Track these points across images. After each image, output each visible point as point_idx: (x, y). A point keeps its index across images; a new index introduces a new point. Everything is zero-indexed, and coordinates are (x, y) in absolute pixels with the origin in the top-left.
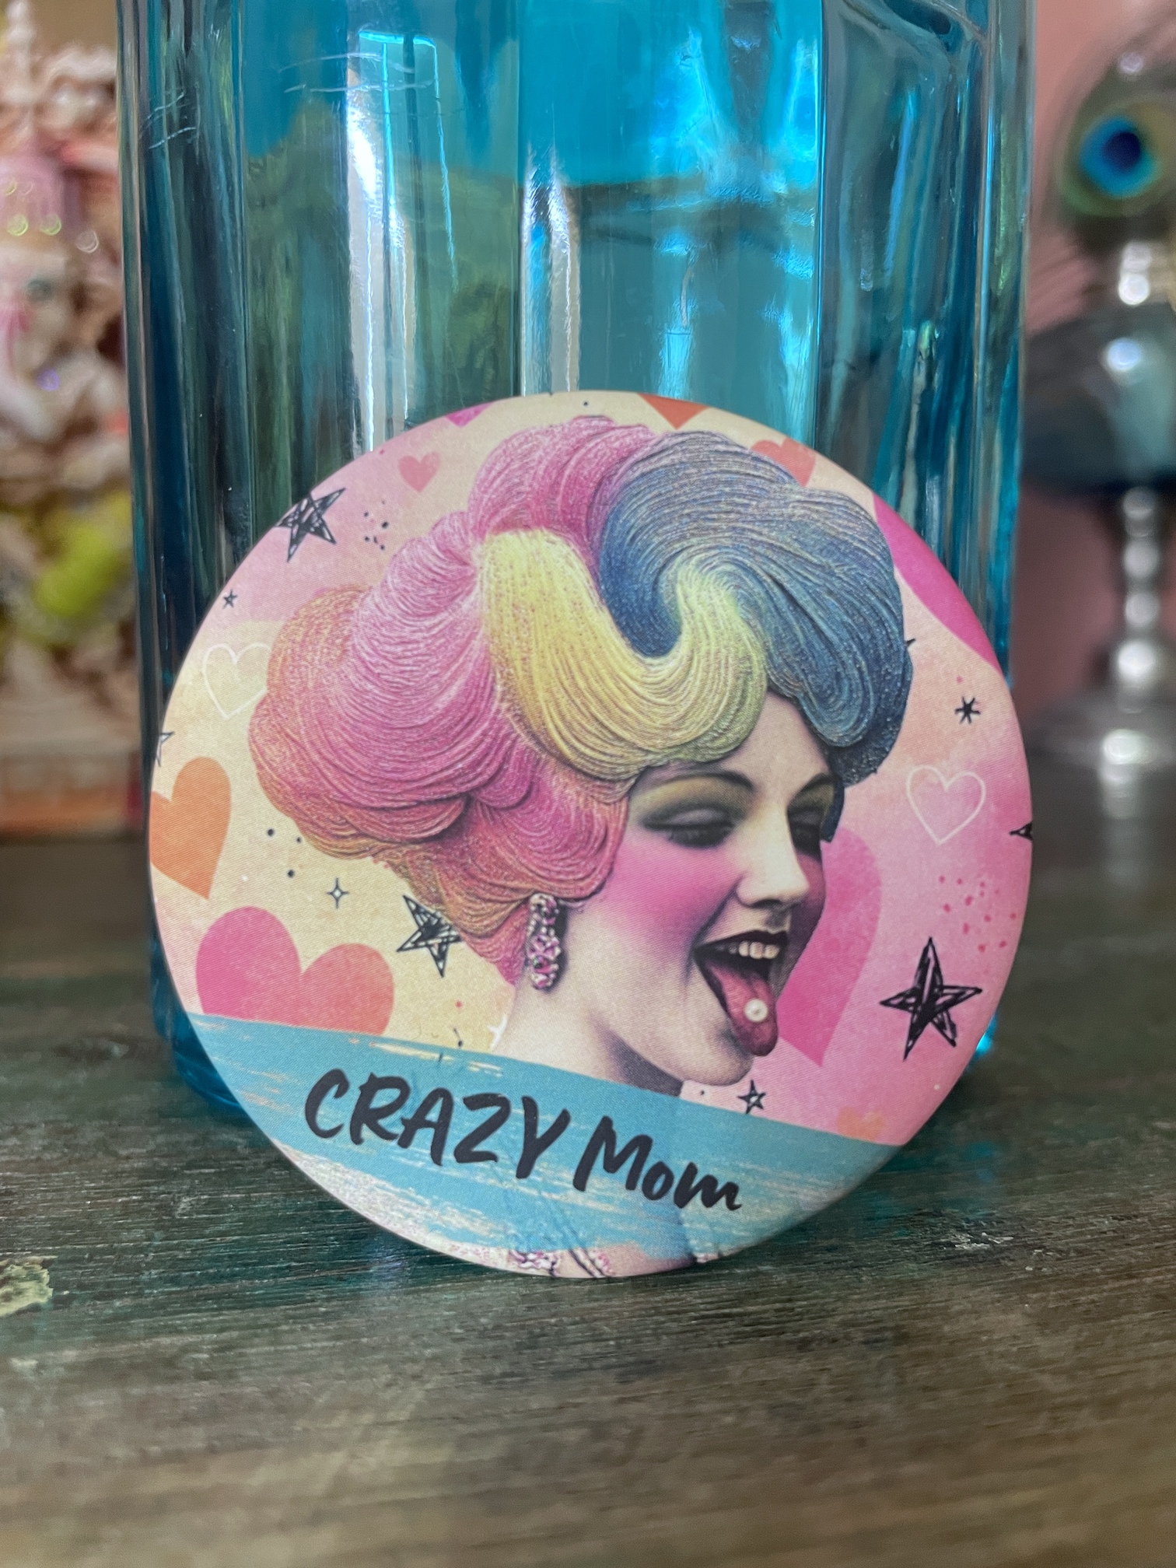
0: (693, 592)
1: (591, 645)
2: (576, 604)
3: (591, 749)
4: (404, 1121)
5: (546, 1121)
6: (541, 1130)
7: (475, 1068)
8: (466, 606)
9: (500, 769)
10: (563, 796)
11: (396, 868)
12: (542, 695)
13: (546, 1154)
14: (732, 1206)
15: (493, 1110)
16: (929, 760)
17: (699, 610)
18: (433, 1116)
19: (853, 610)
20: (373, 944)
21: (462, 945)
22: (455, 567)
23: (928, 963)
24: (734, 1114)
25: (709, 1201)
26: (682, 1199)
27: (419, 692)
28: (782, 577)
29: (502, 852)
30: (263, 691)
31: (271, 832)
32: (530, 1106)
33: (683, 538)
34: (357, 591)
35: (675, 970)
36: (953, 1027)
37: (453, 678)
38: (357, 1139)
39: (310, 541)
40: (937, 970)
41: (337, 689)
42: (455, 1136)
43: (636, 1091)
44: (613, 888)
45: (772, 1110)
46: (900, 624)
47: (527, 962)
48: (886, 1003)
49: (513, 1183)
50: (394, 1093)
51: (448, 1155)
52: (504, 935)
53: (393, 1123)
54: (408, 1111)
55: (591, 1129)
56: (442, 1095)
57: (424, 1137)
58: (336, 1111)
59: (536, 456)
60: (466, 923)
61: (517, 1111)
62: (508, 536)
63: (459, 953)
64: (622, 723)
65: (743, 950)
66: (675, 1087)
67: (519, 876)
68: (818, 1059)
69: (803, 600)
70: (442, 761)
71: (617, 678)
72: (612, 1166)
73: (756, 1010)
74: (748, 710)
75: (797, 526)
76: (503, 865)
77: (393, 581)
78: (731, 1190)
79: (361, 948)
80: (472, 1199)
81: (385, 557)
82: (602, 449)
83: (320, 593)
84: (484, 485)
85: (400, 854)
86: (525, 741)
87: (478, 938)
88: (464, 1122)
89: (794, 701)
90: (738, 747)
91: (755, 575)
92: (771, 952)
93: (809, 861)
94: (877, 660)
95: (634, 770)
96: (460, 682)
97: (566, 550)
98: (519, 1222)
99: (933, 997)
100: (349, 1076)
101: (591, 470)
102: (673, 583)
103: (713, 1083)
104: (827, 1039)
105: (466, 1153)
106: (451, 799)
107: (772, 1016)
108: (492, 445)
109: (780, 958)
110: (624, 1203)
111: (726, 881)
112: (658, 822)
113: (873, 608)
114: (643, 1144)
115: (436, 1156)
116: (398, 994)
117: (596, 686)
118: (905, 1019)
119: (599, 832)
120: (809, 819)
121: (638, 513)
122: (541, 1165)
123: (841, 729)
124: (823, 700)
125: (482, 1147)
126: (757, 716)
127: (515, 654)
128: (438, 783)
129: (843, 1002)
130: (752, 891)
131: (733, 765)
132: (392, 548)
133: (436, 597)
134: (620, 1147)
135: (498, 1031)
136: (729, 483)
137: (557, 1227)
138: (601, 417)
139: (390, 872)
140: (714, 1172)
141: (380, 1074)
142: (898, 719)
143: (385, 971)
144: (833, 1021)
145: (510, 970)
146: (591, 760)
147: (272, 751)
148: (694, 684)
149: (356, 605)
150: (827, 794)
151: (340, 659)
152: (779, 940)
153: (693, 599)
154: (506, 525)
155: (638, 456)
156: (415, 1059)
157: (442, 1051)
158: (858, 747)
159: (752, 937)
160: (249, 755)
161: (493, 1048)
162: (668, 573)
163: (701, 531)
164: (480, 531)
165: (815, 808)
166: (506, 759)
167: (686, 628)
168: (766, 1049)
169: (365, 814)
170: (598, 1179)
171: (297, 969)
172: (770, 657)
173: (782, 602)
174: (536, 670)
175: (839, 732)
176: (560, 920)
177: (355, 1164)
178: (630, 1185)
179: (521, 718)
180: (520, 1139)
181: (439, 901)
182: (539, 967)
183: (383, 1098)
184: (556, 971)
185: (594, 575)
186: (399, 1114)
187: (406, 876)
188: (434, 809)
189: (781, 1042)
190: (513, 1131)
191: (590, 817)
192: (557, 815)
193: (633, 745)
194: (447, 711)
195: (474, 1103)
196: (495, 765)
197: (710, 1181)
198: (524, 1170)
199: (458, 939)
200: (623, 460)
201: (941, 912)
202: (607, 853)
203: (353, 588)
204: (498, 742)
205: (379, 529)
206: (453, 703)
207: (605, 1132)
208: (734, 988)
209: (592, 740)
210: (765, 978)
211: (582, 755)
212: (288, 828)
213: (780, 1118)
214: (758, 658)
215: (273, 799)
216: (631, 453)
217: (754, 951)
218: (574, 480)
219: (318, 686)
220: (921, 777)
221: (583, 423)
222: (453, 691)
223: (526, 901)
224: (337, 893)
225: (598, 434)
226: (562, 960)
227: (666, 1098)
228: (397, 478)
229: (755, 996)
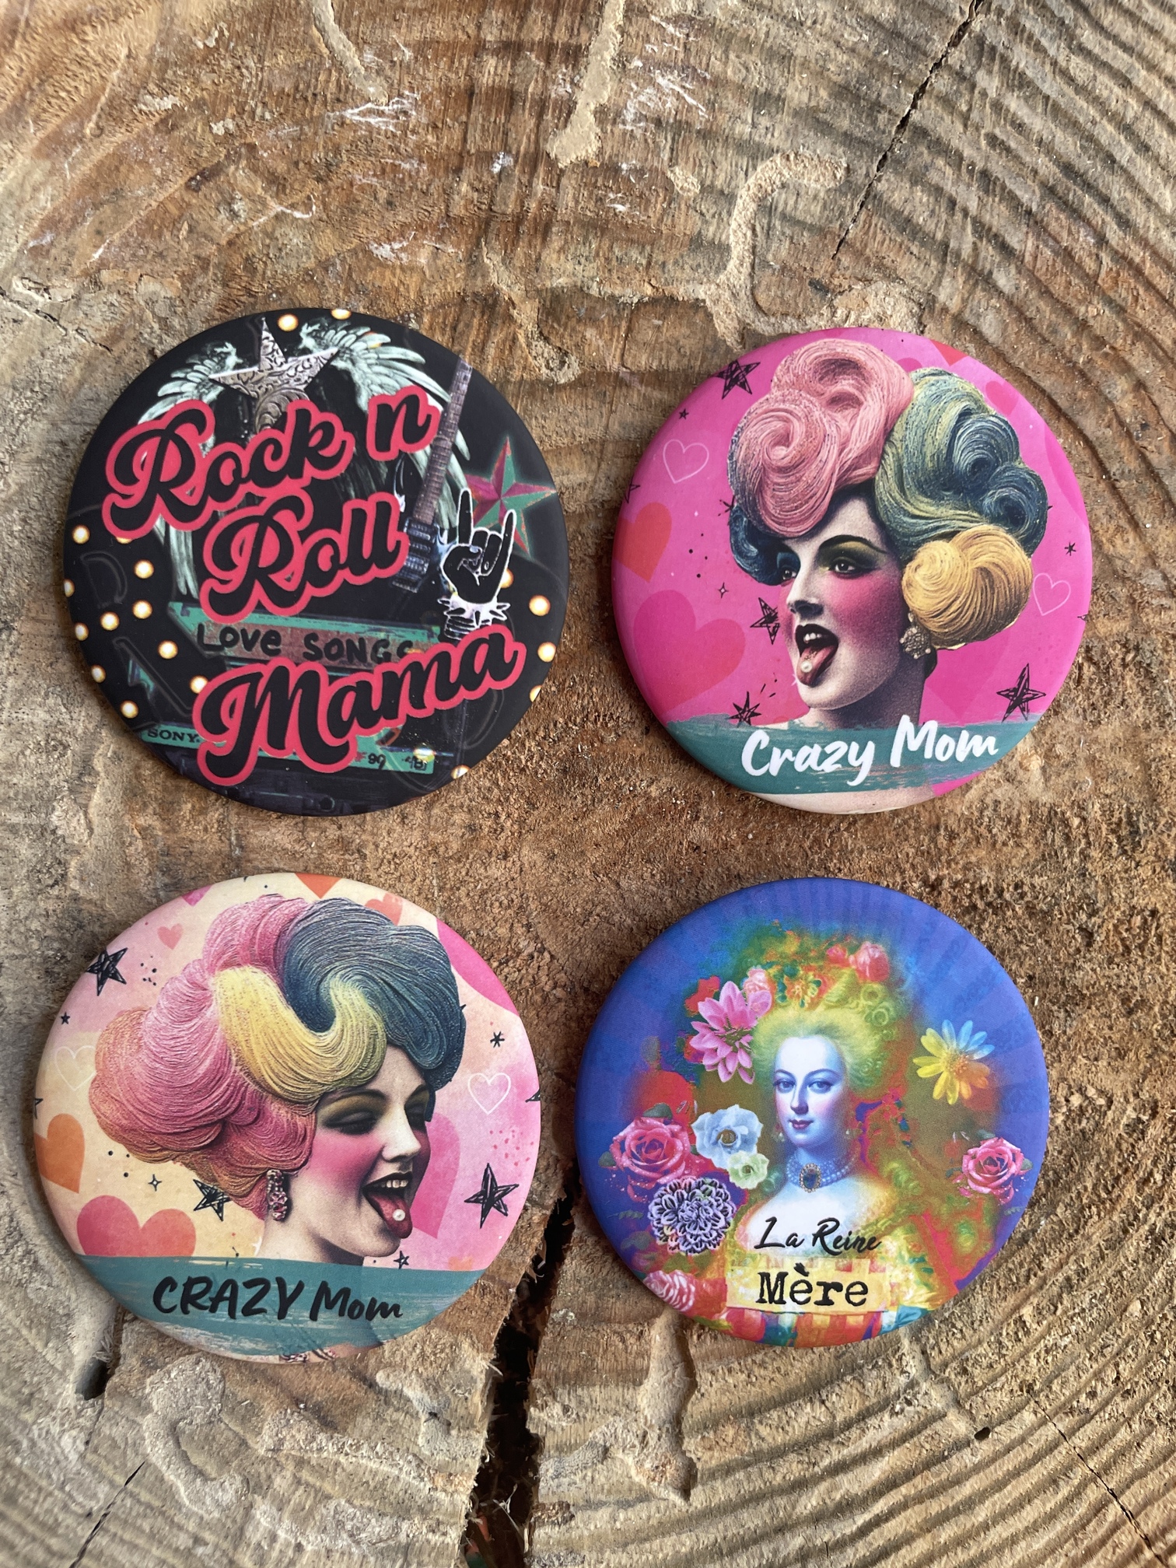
0: (339, 993)
1: (285, 1029)
2: (273, 1007)
3: (291, 1086)
4: (211, 1299)
5: (290, 1288)
6: (289, 1293)
7: (247, 1266)
8: (208, 1013)
9: (240, 1104)
10: (278, 1115)
11: (187, 1165)
12: (259, 1060)
13: (293, 1305)
14: (397, 1315)
15: (260, 1287)
16: (479, 1070)
17: (344, 1003)
18: (227, 1294)
19: (429, 993)
20: (181, 1208)
21: (231, 1202)
22: (200, 992)
23: (488, 1177)
24: (393, 1270)
25: (385, 1315)
26: (370, 1316)
27: (187, 1066)
28: (389, 980)
29: (247, 1150)
30: (94, 1074)
31: (110, 1153)
32: (281, 1283)
33: (331, 963)
34: (143, 1011)
35: (352, 1201)
36: (505, 1207)
37: (207, 1055)
38: (185, 1311)
39: (110, 983)
40: (493, 1179)
41: (138, 1069)
42: (241, 1302)
43: (338, 1267)
44: (313, 1162)
45: (413, 1264)
46: (456, 997)
47: (269, 1207)
48: (467, 1201)
49: (276, 1323)
50: (204, 1285)
51: (239, 1313)
52: (254, 1194)
53: (205, 1301)
54: (213, 1293)
55: (316, 1289)
56: (231, 1283)
57: (224, 1306)
58: (171, 1299)
59: (240, 922)
60: (232, 1190)
61: (274, 1285)
62: (228, 971)
63: (230, 1207)
64: (308, 1070)
65: (389, 1185)
66: (359, 1260)
67: (258, 1161)
68: (435, 1235)
69: (402, 991)
70: (206, 1103)
71: (301, 1046)
72: (330, 1306)
73: (399, 1215)
74: (378, 1055)
75: (395, 949)
76: (249, 1157)
77: (164, 1003)
78: (396, 1309)
79: (173, 1211)
80: (254, 1334)
81: (157, 989)
82: (279, 915)
83: (120, 1014)
84: (210, 942)
85: (188, 1158)
86: (253, 1087)
87: (239, 1198)
88: (245, 1296)
89: (401, 1048)
90: (375, 1075)
91: (374, 980)
92: (403, 1184)
93: (420, 1134)
94: (446, 1019)
95: (317, 1096)
96: (211, 1057)
97: (263, 976)
98: (283, 1341)
99: (492, 1194)
100: (176, 1279)
101: (274, 928)
102: (328, 989)
103: (380, 1256)
104: (438, 1225)
105: (248, 1311)
106: (216, 1123)
107: (408, 1216)
108: (213, 917)
109: (408, 1186)
110: (339, 1323)
111: (375, 1149)
112: (333, 1123)
113: (441, 991)
114: (345, 1293)
115: (232, 1314)
116: (198, 1233)
117: (290, 1052)
118: (479, 1207)
119: (300, 1131)
120: (417, 1111)
121: (304, 951)
122: (292, 1311)
123: (430, 1059)
124: (418, 1044)
125: (257, 1306)
126: (383, 1058)
127: (241, 1038)
128: (205, 1116)
129: (445, 1204)
130: (389, 1153)
131: (374, 1086)
132: (160, 985)
133: (190, 1010)
134: (333, 1294)
135: (258, 1246)
136: (353, 929)
137: (304, 1340)
138: (275, 895)
139: (184, 1168)
140: (385, 1300)
141: (194, 1276)
142: (460, 1050)
143: (189, 1222)
144: (440, 1214)
145: (261, 1212)
146: (292, 1093)
147: (104, 1108)
148: (345, 1045)
149: (143, 1019)
150: (426, 1095)
151: (138, 1052)
152: (407, 1177)
153: (340, 997)
154: (227, 965)
155: (300, 917)
156: (212, 1266)
157: (228, 1260)
158: (440, 1068)
159: (392, 1177)
160: (91, 1112)
161: (255, 1255)
162: (324, 984)
163: (341, 958)
164: (212, 969)
165: (420, 1104)
166: (243, 1098)
167: (338, 1014)
168: (406, 1234)
169: (165, 1138)
170: (323, 1315)
171: (138, 1227)
172: (387, 1025)
173: (390, 993)
174: (254, 1046)
175: (428, 1061)
176: (285, 1182)
177: (186, 1324)
178: (341, 1314)
179: (249, 1074)
180: (277, 1299)
181: (214, 1180)
182: (276, 1209)
183: (197, 1289)
184: (286, 1212)
185: (282, 989)
186: (208, 1296)
187: (193, 1169)
188: (205, 1131)
189: (414, 1230)
190: (273, 1295)
191: (295, 1124)
192: (276, 1125)
193: (315, 1082)
194: (205, 1075)
195: (248, 1285)
196: (237, 1102)
197: (384, 1306)
198: (282, 1315)
199: (228, 1200)
200: (291, 920)
201: (492, 1150)
202: (307, 1143)
203: (140, 1009)
204: (237, 1089)
205: (150, 974)
206: (208, 1070)
207: (324, 1289)
208: (386, 1207)
209: (291, 1082)
210: (402, 1198)
211: (287, 1091)
212: (120, 1150)
213: (419, 1267)
214: (380, 1026)
215: (109, 1134)
216: (296, 916)
217: (395, 1185)
218: (264, 935)
219: (127, 1067)
220: (475, 1080)
221: (266, 900)
222: (207, 1063)
223: (265, 1174)
224: (155, 1183)
225: (274, 907)
226: (289, 1204)
227: (356, 1268)
228: (158, 941)
229: (398, 1208)
